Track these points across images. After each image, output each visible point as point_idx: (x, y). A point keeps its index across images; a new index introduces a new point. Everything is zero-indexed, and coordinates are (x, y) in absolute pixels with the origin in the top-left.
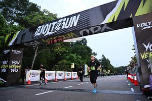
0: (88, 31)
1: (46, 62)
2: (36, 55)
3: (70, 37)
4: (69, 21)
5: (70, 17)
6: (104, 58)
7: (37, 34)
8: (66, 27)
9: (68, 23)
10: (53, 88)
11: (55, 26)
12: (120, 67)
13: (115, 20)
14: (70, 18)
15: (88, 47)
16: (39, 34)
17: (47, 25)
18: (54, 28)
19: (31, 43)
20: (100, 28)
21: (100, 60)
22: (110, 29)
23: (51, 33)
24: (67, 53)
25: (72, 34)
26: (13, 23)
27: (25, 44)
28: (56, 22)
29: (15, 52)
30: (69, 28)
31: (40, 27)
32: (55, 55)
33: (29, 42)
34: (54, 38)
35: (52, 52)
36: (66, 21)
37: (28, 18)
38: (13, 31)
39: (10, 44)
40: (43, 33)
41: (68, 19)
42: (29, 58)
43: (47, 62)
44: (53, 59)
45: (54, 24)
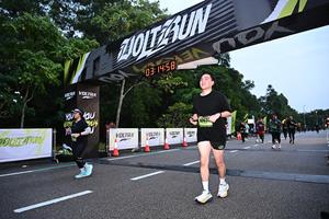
0: (231, 41)
1: (143, 109)
2: (122, 96)
3: (191, 57)
4: (187, 23)
5: (188, 11)
6: (273, 93)
7: (122, 57)
8: (182, 37)
9: (186, 28)
10: (162, 164)
11: (157, 37)
12: (313, 113)
13: (300, 10)
14: (189, 14)
15: (232, 70)
16: (125, 57)
17: (141, 35)
18: (156, 41)
19: (113, 76)
20: (260, 32)
21: (264, 98)
22: (287, 30)
23: (150, 53)
24: (185, 87)
25: (195, 50)
26: (73, 33)
27: (101, 79)
28: (159, 28)
29: (85, 95)
30: (189, 38)
31: (126, 41)
32: (161, 92)
33: (108, 75)
34: (158, 63)
35: (155, 86)
36: (180, 24)
37: (100, 19)
38: (75, 51)
39: (75, 80)
40: (135, 54)
41: (185, 17)
42: (109, 102)
43: (146, 108)
44: (158, 101)
45: (155, 31)
